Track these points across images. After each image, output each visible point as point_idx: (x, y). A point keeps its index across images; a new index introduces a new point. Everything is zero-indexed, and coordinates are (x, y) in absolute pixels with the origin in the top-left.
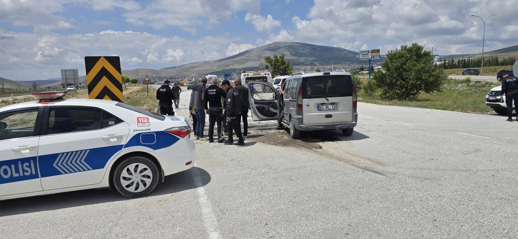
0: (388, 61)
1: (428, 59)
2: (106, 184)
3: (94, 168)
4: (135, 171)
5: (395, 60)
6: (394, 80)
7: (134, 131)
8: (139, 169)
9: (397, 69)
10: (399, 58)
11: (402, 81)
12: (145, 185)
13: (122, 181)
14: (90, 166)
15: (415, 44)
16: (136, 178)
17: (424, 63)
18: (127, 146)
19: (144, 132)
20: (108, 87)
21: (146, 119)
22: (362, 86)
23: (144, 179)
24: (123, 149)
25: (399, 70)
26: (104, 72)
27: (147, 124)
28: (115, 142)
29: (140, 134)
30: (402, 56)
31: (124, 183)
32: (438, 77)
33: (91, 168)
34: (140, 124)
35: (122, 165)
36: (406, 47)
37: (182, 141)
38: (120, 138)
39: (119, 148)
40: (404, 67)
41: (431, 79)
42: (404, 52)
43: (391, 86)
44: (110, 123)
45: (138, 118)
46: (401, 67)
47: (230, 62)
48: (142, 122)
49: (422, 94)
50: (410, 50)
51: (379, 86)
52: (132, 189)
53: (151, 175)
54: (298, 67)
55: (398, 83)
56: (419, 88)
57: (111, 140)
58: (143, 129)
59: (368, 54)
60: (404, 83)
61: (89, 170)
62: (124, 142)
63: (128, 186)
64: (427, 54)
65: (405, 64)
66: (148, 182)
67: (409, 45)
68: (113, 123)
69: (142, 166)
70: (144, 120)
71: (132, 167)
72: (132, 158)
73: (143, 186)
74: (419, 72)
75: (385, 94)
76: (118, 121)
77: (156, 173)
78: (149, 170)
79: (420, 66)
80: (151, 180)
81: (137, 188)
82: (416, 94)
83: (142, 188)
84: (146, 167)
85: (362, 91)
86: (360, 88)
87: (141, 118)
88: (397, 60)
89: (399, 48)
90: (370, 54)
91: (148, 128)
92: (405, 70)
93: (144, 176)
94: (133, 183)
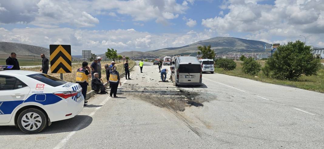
0: (278, 52)
1: (308, 52)
2: (12, 123)
3: (5, 113)
4: (31, 117)
5: (282, 52)
6: (281, 66)
7: (32, 92)
8: (34, 116)
9: (284, 58)
10: (286, 50)
11: (287, 67)
12: (37, 126)
13: (22, 122)
14: (3, 112)
15: (299, 41)
16: (32, 121)
17: (304, 55)
18: (26, 101)
19: (39, 93)
20: (63, 63)
21: (43, 85)
22: (261, 68)
23: (36, 123)
24: (23, 103)
25: (285, 58)
26: (61, 54)
27: (42, 89)
28: (19, 98)
29: (36, 94)
30: (288, 49)
31: (24, 124)
32: (315, 65)
33: (3, 113)
34: (37, 89)
35: (23, 113)
36: (291, 43)
37: (64, 100)
38: (23, 96)
39: (21, 102)
40: (289, 57)
41: (309, 66)
42: (290, 46)
43: (280, 69)
44: (19, 86)
45: (37, 85)
46: (287, 57)
47: (187, 48)
48: (39, 87)
49: (303, 76)
50: (294, 46)
51: (271, 69)
52: (28, 128)
53: (41, 121)
54: (231, 53)
55: (284, 67)
56: (300, 72)
57: (17, 97)
58: (38, 91)
59: (271, 47)
60: (288, 68)
61: (2, 114)
62: (24, 99)
63: (26, 126)
64: (308, 48)
65: (289, 54)
66: (39, 125)
67: (294, 42)
68: (21, 86)
69: (35, 115)
70: (41, 86)
71: (29, 114)
72: (30, 109)
73: (35, 127)
74: (300, 60)
75: (276, 74)
76: (24, 85)
77: (44, 120)
78: (40, 117)
79: (301, 56)
80: (40, 124)
81: (31, 128)
82: (298, 76)
83: (34, 128)
84: (38, 115)
85: (261, 72)
86: (260, 70)
87: (40, 84)
88: (284, 51)
89: (287, 44)
90: (272, 47)
91: (42, 91)
92: (290, 59)
93: (37, 121)
94: (29, 124)
